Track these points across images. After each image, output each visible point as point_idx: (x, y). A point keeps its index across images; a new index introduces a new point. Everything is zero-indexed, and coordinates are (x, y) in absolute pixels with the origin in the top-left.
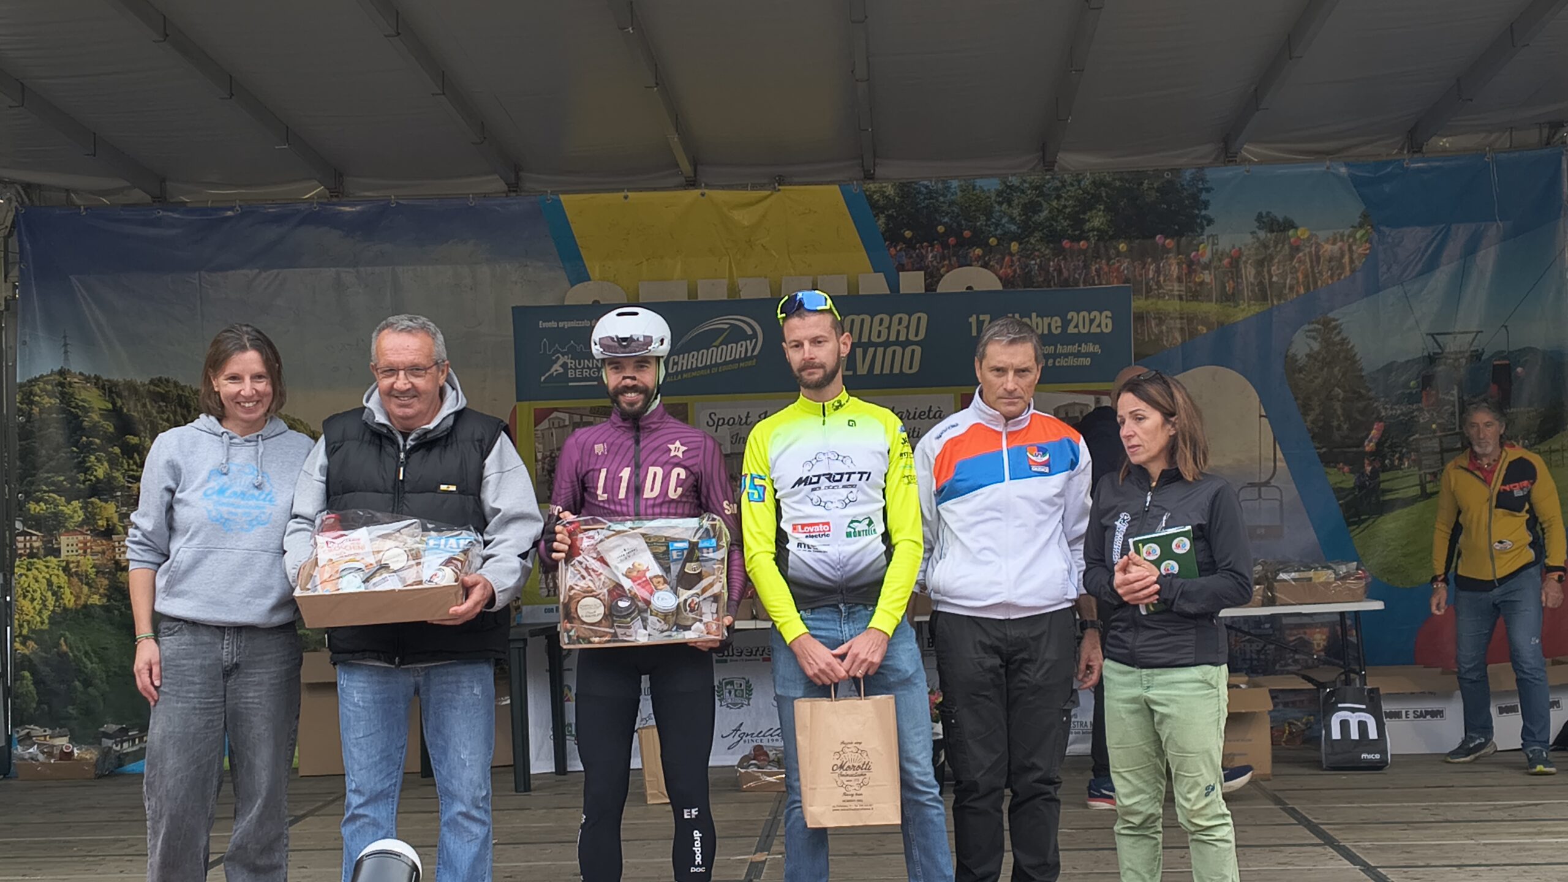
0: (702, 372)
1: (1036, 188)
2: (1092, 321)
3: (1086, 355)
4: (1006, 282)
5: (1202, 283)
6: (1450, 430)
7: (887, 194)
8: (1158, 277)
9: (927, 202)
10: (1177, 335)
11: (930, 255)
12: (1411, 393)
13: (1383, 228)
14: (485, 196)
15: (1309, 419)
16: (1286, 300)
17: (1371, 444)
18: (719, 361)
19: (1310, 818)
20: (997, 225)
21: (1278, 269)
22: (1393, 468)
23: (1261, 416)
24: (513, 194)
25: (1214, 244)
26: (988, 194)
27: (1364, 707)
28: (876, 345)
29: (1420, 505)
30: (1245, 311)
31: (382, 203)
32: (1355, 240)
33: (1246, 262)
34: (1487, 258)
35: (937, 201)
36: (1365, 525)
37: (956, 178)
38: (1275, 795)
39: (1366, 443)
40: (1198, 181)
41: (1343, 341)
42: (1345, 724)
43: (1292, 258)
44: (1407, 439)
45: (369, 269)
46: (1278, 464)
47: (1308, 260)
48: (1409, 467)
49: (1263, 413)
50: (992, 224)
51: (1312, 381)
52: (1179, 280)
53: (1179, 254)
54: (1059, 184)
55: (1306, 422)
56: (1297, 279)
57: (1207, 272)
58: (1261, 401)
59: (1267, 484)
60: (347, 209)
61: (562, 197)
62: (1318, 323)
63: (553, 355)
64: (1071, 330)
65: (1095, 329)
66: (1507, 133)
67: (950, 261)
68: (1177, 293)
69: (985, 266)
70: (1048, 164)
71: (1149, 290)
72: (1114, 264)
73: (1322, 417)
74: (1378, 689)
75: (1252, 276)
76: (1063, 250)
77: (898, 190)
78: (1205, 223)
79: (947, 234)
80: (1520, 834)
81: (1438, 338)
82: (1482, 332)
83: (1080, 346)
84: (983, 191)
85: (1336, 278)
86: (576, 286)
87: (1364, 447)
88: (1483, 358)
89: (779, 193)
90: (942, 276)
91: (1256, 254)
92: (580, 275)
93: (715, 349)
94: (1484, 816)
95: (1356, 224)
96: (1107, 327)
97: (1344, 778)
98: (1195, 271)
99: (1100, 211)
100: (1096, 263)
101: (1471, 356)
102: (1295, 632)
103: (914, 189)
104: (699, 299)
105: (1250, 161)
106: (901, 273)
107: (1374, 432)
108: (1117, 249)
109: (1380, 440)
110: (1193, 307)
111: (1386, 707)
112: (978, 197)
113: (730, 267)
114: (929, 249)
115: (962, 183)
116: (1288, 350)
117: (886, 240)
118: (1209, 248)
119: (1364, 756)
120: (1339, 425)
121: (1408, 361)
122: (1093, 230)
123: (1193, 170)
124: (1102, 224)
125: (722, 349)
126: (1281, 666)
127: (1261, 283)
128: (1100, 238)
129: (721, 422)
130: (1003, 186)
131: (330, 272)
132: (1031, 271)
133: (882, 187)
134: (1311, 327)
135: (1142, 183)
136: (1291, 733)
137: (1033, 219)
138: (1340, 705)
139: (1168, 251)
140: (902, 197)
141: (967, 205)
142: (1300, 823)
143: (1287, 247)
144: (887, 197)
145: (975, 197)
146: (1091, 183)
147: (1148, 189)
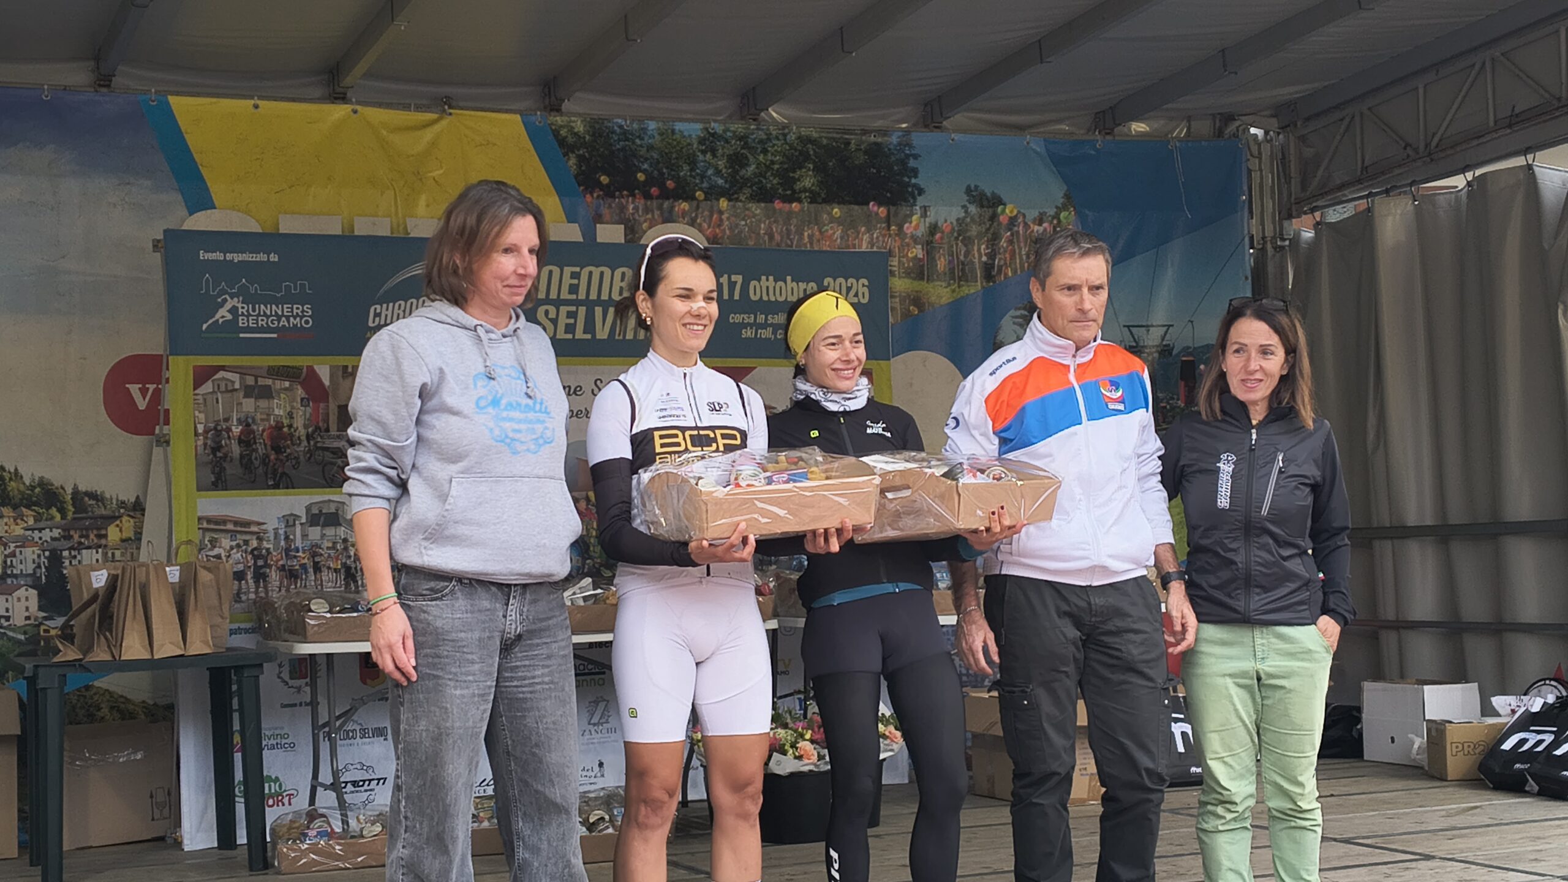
1: (741, 139)
2: (849, 289)
5: (912, 258)
7: (576, 130)
9: (621, 143)
11: (631, 207)
13: (1084, 211)
14: (65, 89)
16: (994, 282)
20: (702, 177)
21: (987, 247)
24: (103, 90)
25: (926, 216)
26: (688, 141)
30: (955, 292)
32: (1059, 221)
33: (957, 239)
34: (1176, 250)
35: (634, 143)
37: (652, 119)
40: (905, 146)
43: (1000, 237)
47: (1015, 240)
50: (698, 174)
52: (892, 253)
53: (892, 223)
54: (764, 137)
56: (1005, 260)
57: (920, 246)
63: (219, 296)
66: (1185, 123)
67: (653, 214)
69: (692, 223)
72: (827, 231)
75: (963, 253)
76: (774, 209)
77: (588, 127)
78: (916, 192)
79: (650, 181)
81: (1133, 329)
82: (1172, 326)
84: (684, 137)
86: (199, 214)
89: (450, 117)
90: (645, 232)
91: (967, 231)
95: (1060, 206)
96: (864, 296)
98: (908, 244)
99: (809, 170)
100: (809, 229)
101: (1162, 350)
103: (606, 127)
106: (598, 226)
108: (830, 214)
110: (905, 284)
112: (679, 143)
113: (396, 204)
114: (630, 199)
115: (661, 124)
116: (995, 337)
117: (579, 185)
118: (922, 220)
119: (1190, 769)
122: (805, 190)
123: (900, 134)
124: (813, 185)
127: (971, 263)
128: (812, 200)
130: (705, 133)
132: (740, 232)
133: (571, 121)
134: (1018, 313)
135: (848, 144)
137: (741, 174)
139: (880, 219)
140: (593, 135)
141: (667, 151)
143: (995, 224)
144: (576, 134)
145: (675, 143)
146: (796, 139)
147: (857, 150)
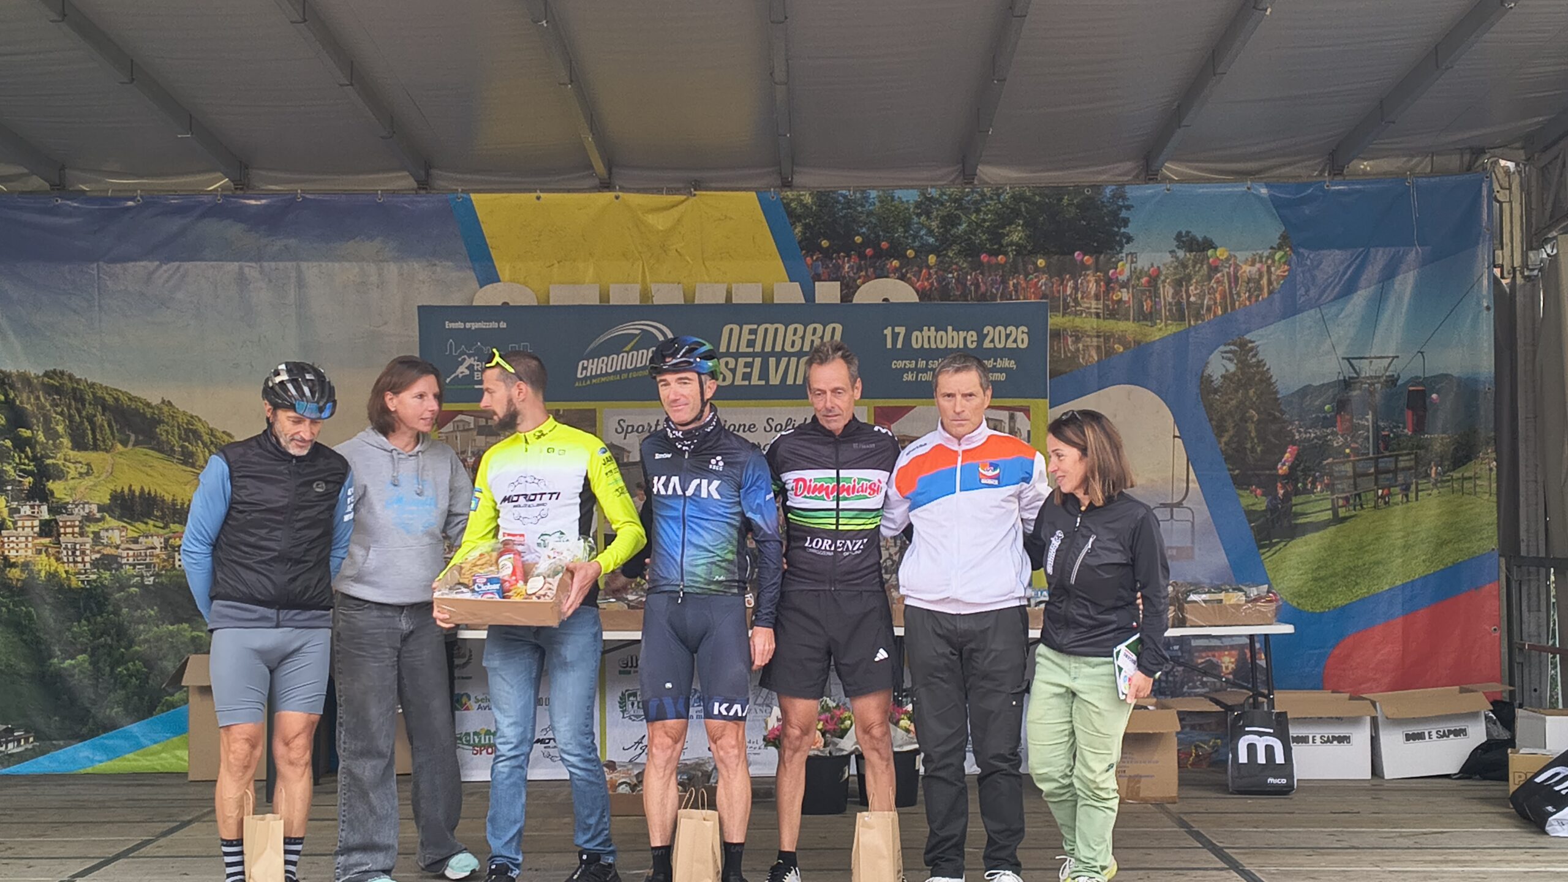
0: (612, 378)
1: (956, 201)
2: (1008, 336)
3: (1001, 370)
4: (922, 294)
5: (1120, 301)
6: (1363, 454)
7: (805, 202)
8: (1076, 293)
9: (844, 211)
10: (1094, 353)
11: (847, 266)
12: (1325, 418)
13: (1301, 250)
14: (394, 192)
15: (1224, 439)
16: (1203, 320)
17: (1285, 468)
18: (629, 367)
19: (1214, 842)
20: (915, 237)
21: (1196, 289)
22: (1305, 491)
23: (1175, 437)
24: (423, 192)
25: (1132, 262)
26: (906, 206)
27: (1272, 731)
28: (790, 355)
29: (1332, 529)
30: (1161, 331)
31: (289, 196)
32: (1274, 261)
33: (1164, 282)
34: (1406, 283)
35: (856, 210)
36: (1277, 548)
37: (874, 188)
38: (1181, 818)
39: (1279, 466)
40: (1118, 198)
41: (1261, 363)
42: (1252, 748)
43: (1210, 278)
44: (1320, 463)
45: (273, 264)
46: (1191, 485)
47: (1226, 281)
48: (1322, 491)
49: (1177, 434)
50: (911, 235)
51: (1227, 403)
52: (1097, 297)
53: (1097, 270)
54: (979, 198)
55: (1220, 443)
56: (1215, 300)
57: (1125, 290)
58: (1175, 422)
59: (1179, 505)
60: (253, 202)
61: (473, 196)
62: (1234, 344)
63: (459, 356)
64: (987, 344)
65: (1010, 345)
66: (1428, 159)
67: (866, 272)
68: (1093, 311)
69: (902, 278)
70: (968, 176)
71: (1066, 306)
72: (1032, 279)
73: (1236, 439)
74: (1285, 713)
75: (1170, 294)
76: (981, 264)
77: (815, 199)
78: (1124, 241)
79: (865, 244)
80: (1425, 862)
81: (1353, 361)
82: (1397, 357)
83: (995, 361)
84: (903, 202)
85: (1253, 300)
86: (485, 287)
87: (1277, 470)
88: (1400, 382)
89: (694, 198)
90: (859, 287)
91: (1175, 274)
92: (489, 276)
93: (625, 355)
94: (1389, 843)
95: (1275, 246)
96: (1023, 342)
97: (1250, 802)
98: (1113, 289)
99: (1019, 225)
100: (1013, 278)
101: (1386, 381)
102: (1204, 654)
103: (832, 198)
104: (611, 303)
105: (1171, 180)
106: (816, 283)
107: (1287, 455)
108: (1035, 264)
109: (1293, 463)
110: (1109, 325)
111: (1294, 732)
112: (897, 208)
113: (644, 272)
114: (846, 259)
115: (881, 193)
116: (1203, 372)
117: (802, 250)
118: (1128, 266)
119: (1271, 780)
120: (1253, 447)
121: (1323, 385)
122: (1011, 244)
123: (1114, 187)
124: (1020, 239)
125: (633, 355)
126: (1188, 688)
127: (1179, 303)
128: (1018, 253)
129: (630, 429)
130: (922, 197)
131: (235, 266)
132: (949, 283)
133: (800, 195)
134: (1228, 348)
135: (1061, 199)
136: (1197, 756)
137: (952, 232)
138: (1247, 729)
139: (1085, 267)
140: (819, 206)
141: (885, 216)
142: (1204, 847)
143: (1205, 267)
144: (805, 206)
145: (893, 208)
146: (1011, 197)
147: (1068, 205)
